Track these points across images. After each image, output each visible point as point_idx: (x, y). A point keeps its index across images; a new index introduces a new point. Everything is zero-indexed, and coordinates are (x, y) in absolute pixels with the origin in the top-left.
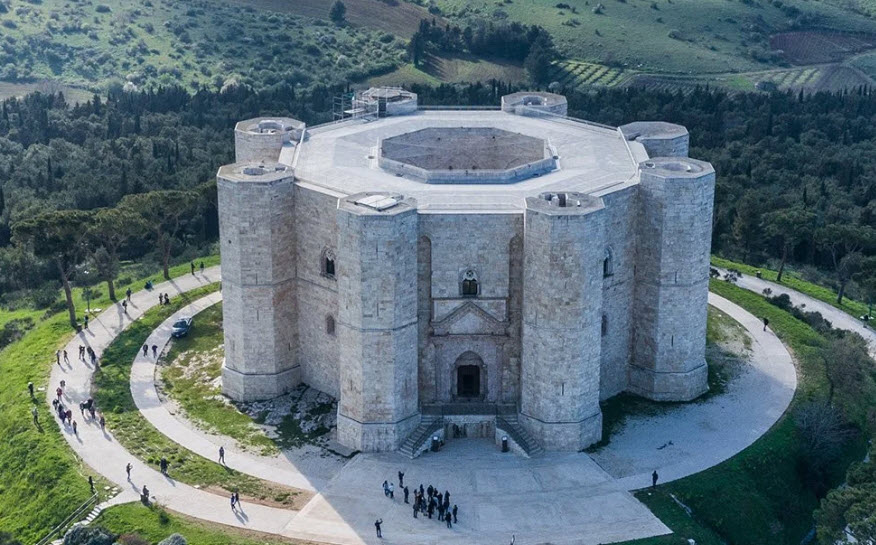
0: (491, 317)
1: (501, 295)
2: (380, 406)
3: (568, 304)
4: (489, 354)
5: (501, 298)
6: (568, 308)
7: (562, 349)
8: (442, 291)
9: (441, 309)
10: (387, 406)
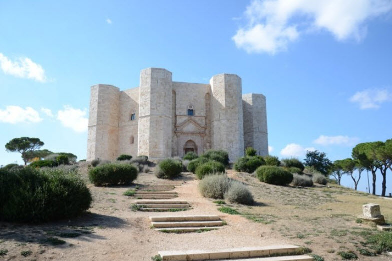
0: (198, 124)
1: (203, 115)
2: (157, 149)
3: (232, 108)
4: (198, 141)
5: (203, 117)
6: (232, 110)
7: (231, 127)
8: (180, 113)
9: (180, 121)
10: (160, 150)
